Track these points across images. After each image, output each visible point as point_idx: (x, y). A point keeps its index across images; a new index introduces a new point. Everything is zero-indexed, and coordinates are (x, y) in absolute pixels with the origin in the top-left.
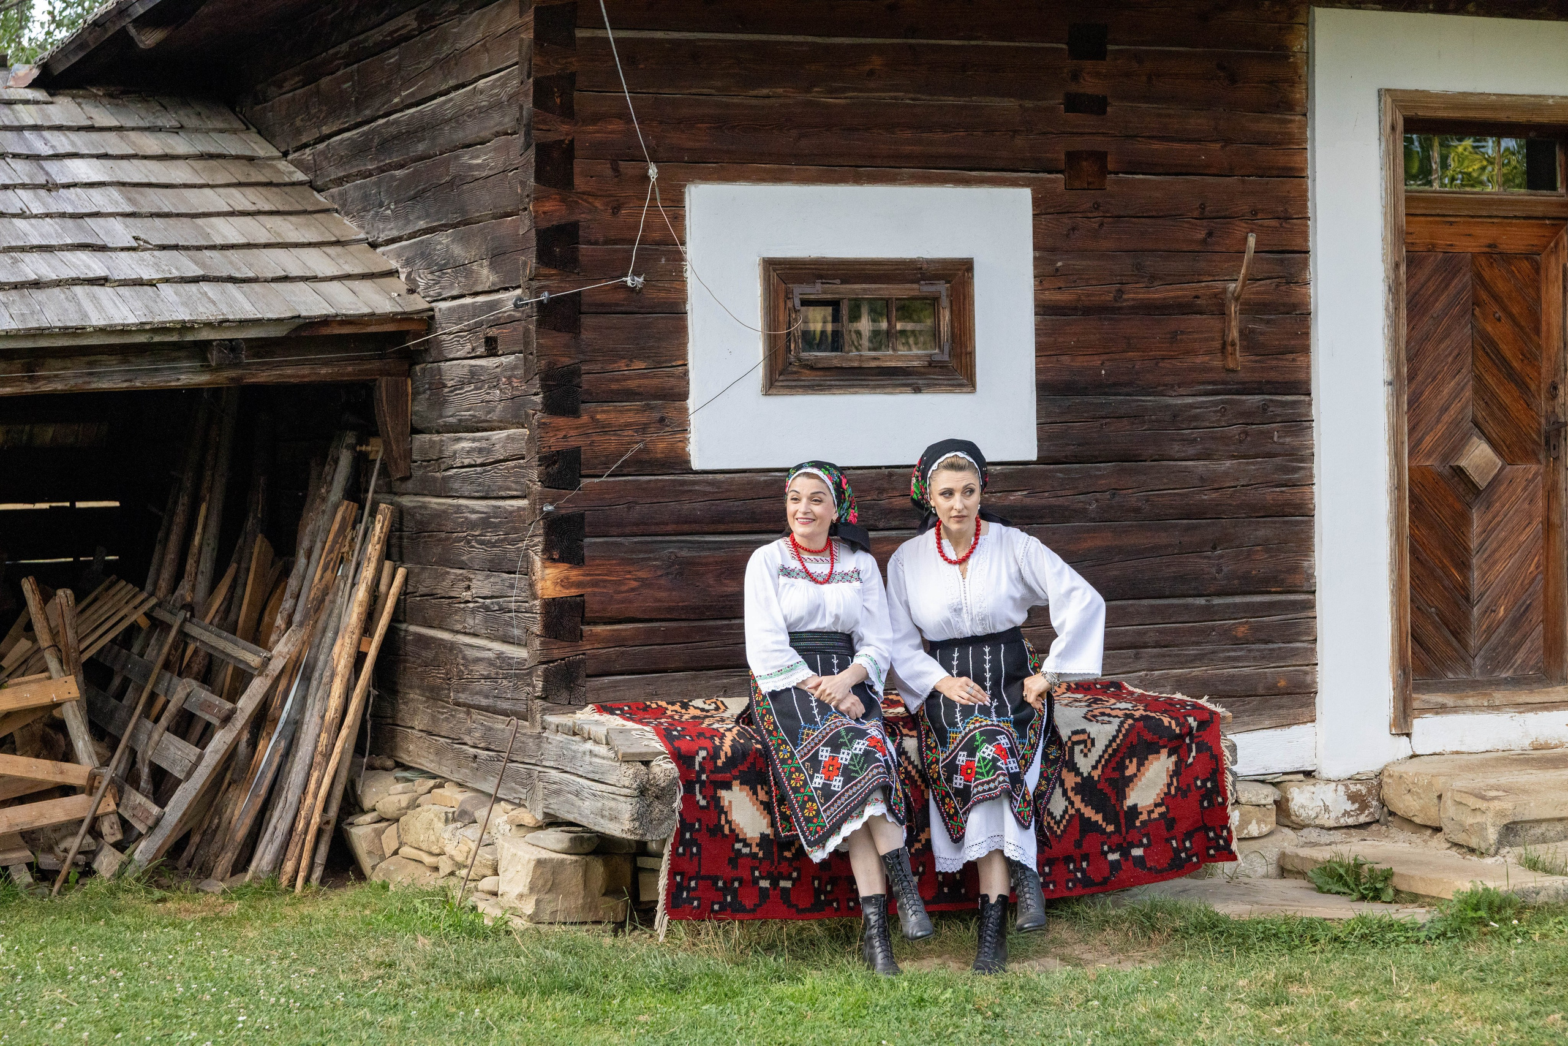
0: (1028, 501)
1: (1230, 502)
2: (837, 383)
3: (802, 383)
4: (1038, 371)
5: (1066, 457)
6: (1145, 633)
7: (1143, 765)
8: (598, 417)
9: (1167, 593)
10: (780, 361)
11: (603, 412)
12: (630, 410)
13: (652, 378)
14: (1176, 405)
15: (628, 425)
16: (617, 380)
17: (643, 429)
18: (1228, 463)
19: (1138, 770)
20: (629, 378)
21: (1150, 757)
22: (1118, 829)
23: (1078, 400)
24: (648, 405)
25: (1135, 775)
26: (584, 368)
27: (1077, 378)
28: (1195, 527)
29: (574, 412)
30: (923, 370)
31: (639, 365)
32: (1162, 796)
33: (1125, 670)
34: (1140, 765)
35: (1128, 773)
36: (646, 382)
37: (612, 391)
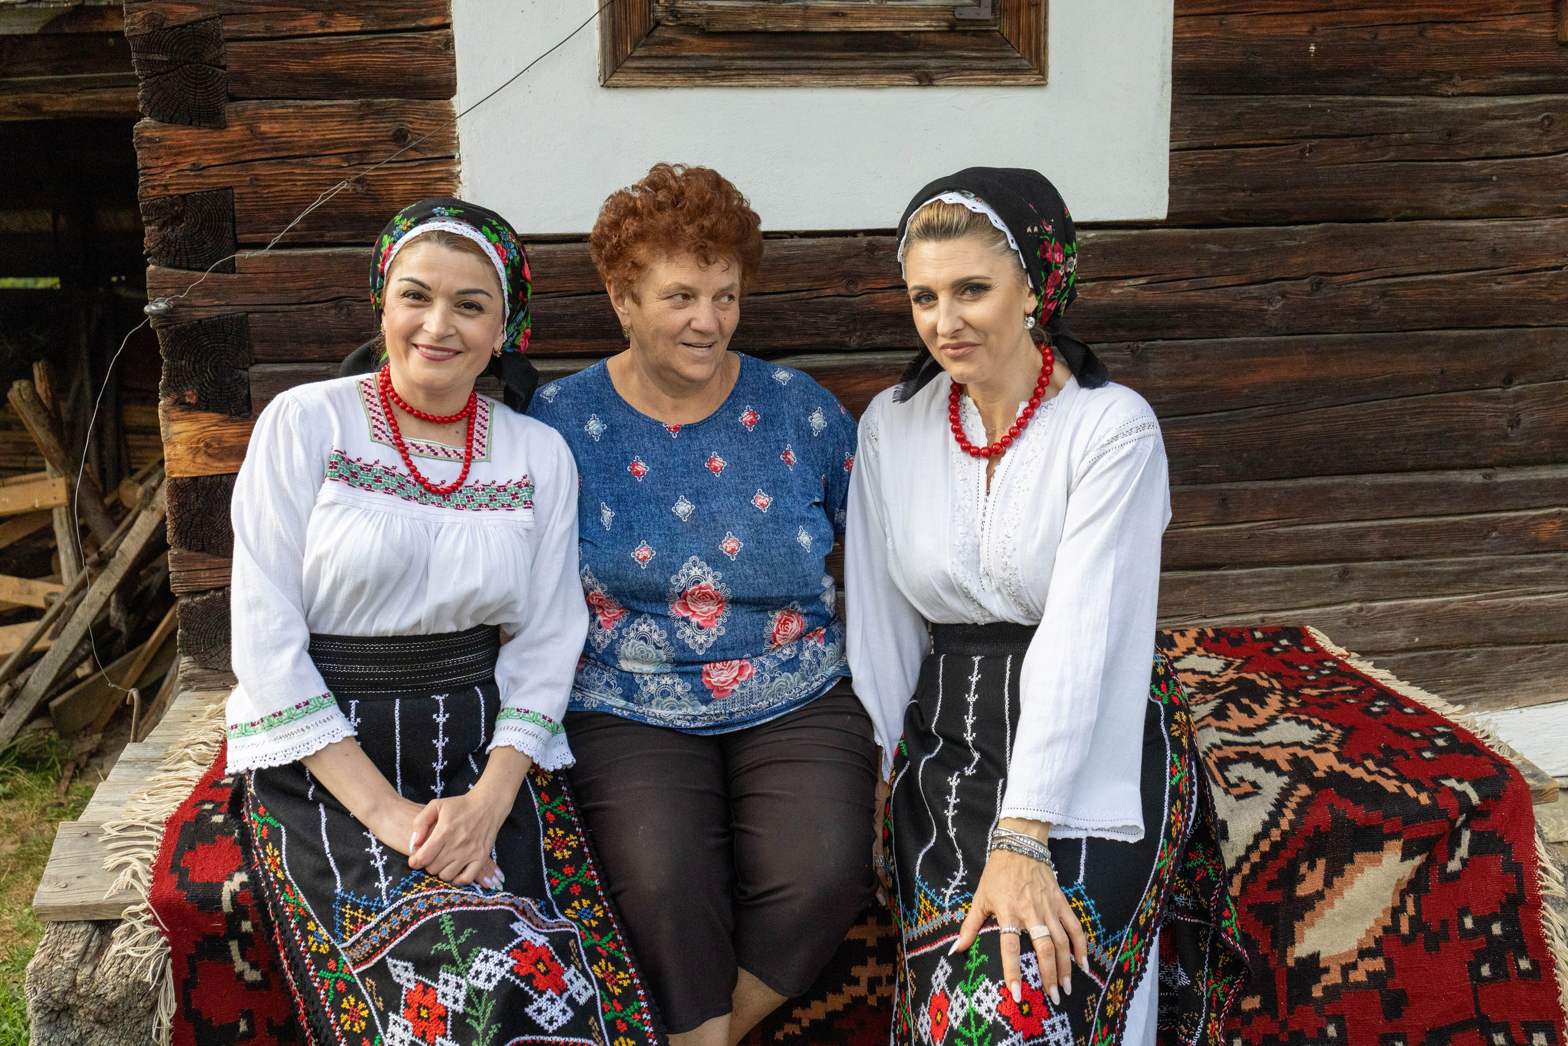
0: (1148, 297)
1: (1545, 295)
2: (757, 64)
3: (683, 64)
4: (1179, 46)
5: (1227, 213)
6: (1362, 535)
7: (1340, 873)
8: (264, 128)
9: (1410, 463)
10: (635, 19)
11: (274, 118)
12: (332, 116)
13: (376, 50)
14: (1454, 113)
15: (325, 147)
16: (304, 55)
17: (360, 154)
18: (1548, 224)
19: (1328, 883)
20: (330, 50)
21: (1359, 857)
22: (1269, 1006)
23: (1257, 102)
24: (369, 105)
25: (1320, 895)
26: (231, 27)
27: (1259, 60)
28: (1475, 342)
29: (212, 119)
30: (938, 39)
31: (344, 23)
32: (1379, 933)
33: (1319, 601)
34: (1334, 872)
35: (1303, 890)
36: (364, 58)
37: (292, 77)
